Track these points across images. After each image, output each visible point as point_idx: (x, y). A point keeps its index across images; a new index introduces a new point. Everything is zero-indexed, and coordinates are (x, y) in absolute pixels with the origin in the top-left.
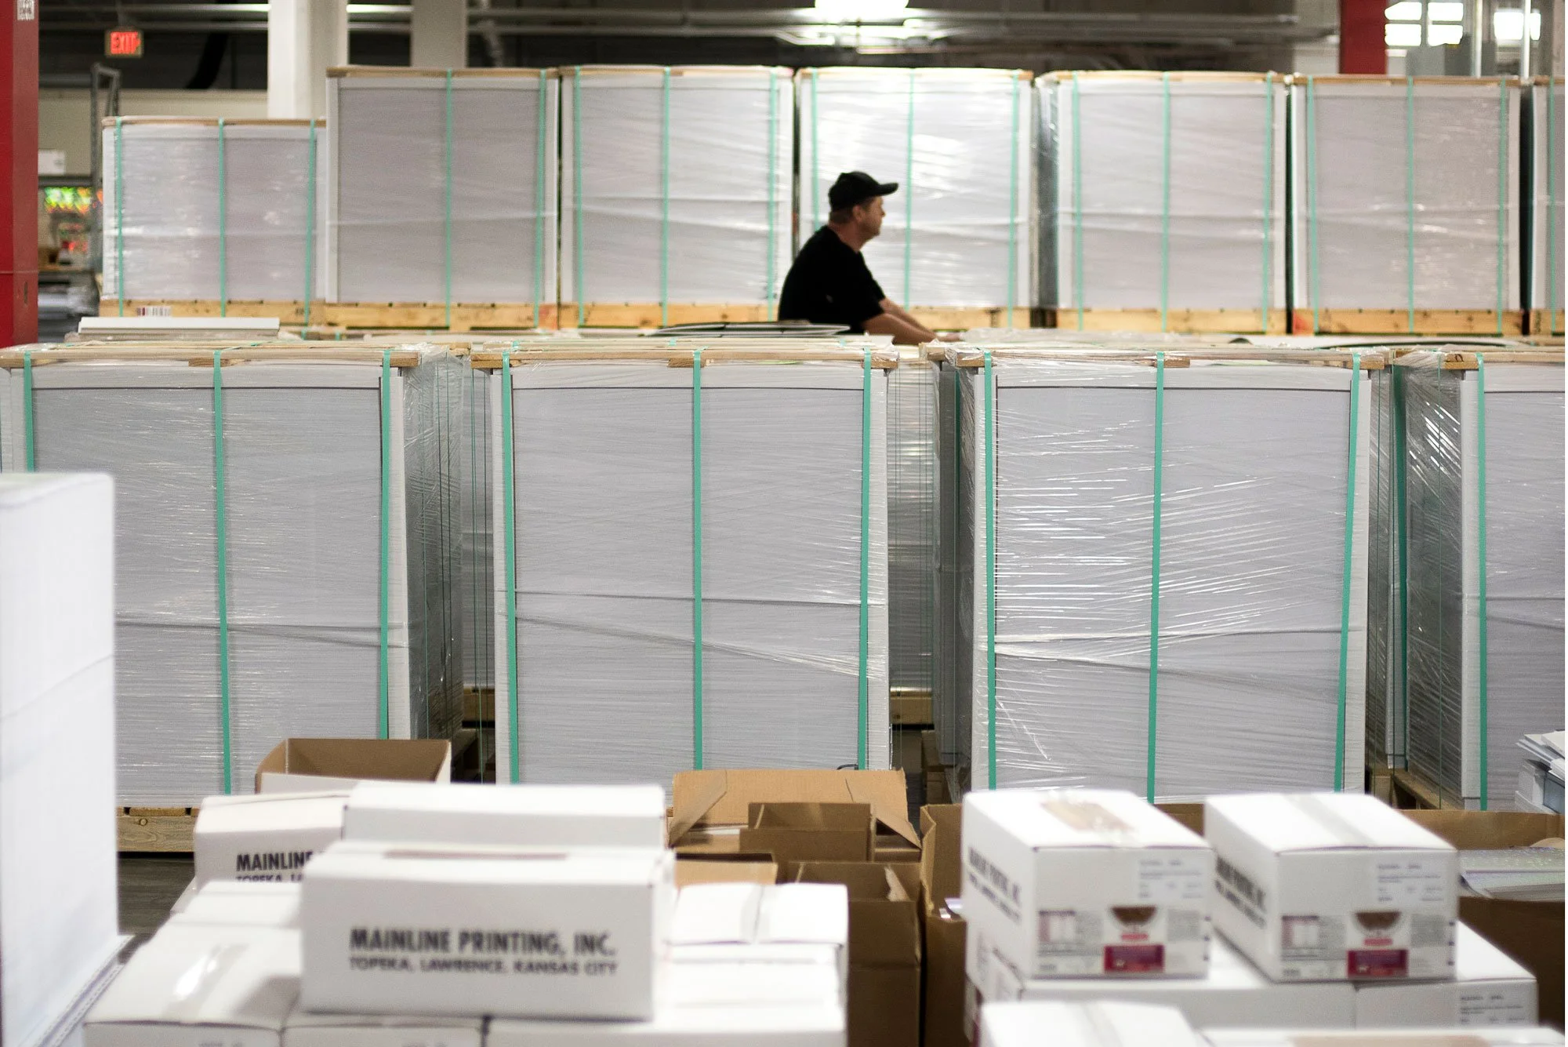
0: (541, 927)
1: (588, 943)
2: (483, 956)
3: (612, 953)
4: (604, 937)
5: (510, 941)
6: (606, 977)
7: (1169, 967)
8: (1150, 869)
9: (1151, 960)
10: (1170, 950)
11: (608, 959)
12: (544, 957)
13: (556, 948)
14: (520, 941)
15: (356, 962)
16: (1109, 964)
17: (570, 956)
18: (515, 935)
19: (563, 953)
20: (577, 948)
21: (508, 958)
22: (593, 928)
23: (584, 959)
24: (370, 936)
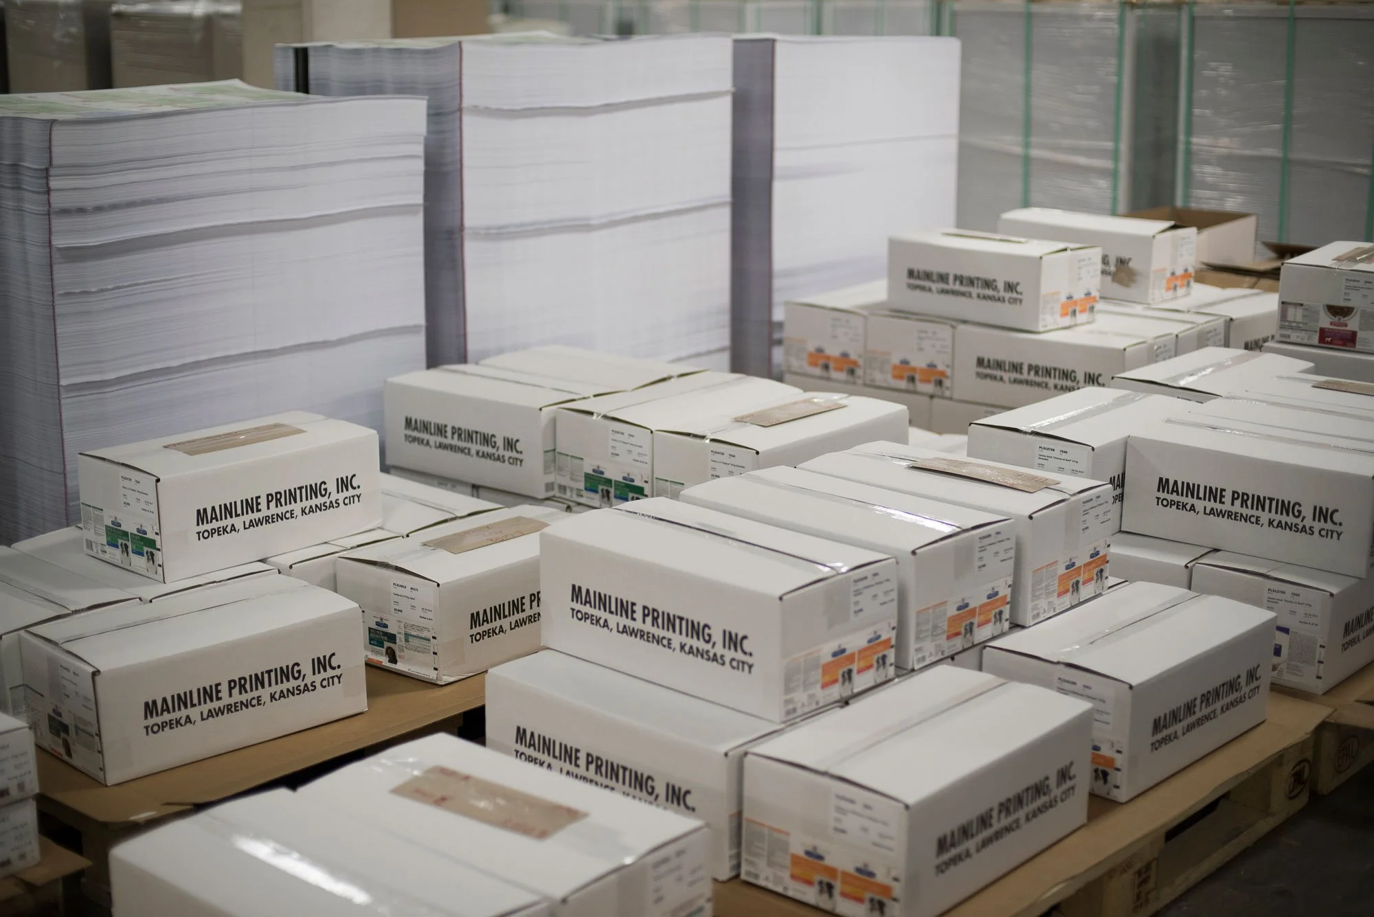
0: (989, 277)
1: (1010, 287)
2: (963, 289)
3: (1021, 293)
4: (1018, 284)
5: (976, 282)
6: (1016, 307)
7: (1358, 347)
8: (1352, 284)
9: (1348, 341)
10: (1361, 335)
11: (1019, 296)
12: (990, 292)
13: (995, 289)
14: (980, 282)
15: (911, 287)
16: (1322, 339)
17: (1002, 293)
18: (978, 279)
19: (999, 291)
20: (1005, 290)
21: (974, 291)
22: (1013, 279)
23: (1008, 295)
24: (916, 273)
